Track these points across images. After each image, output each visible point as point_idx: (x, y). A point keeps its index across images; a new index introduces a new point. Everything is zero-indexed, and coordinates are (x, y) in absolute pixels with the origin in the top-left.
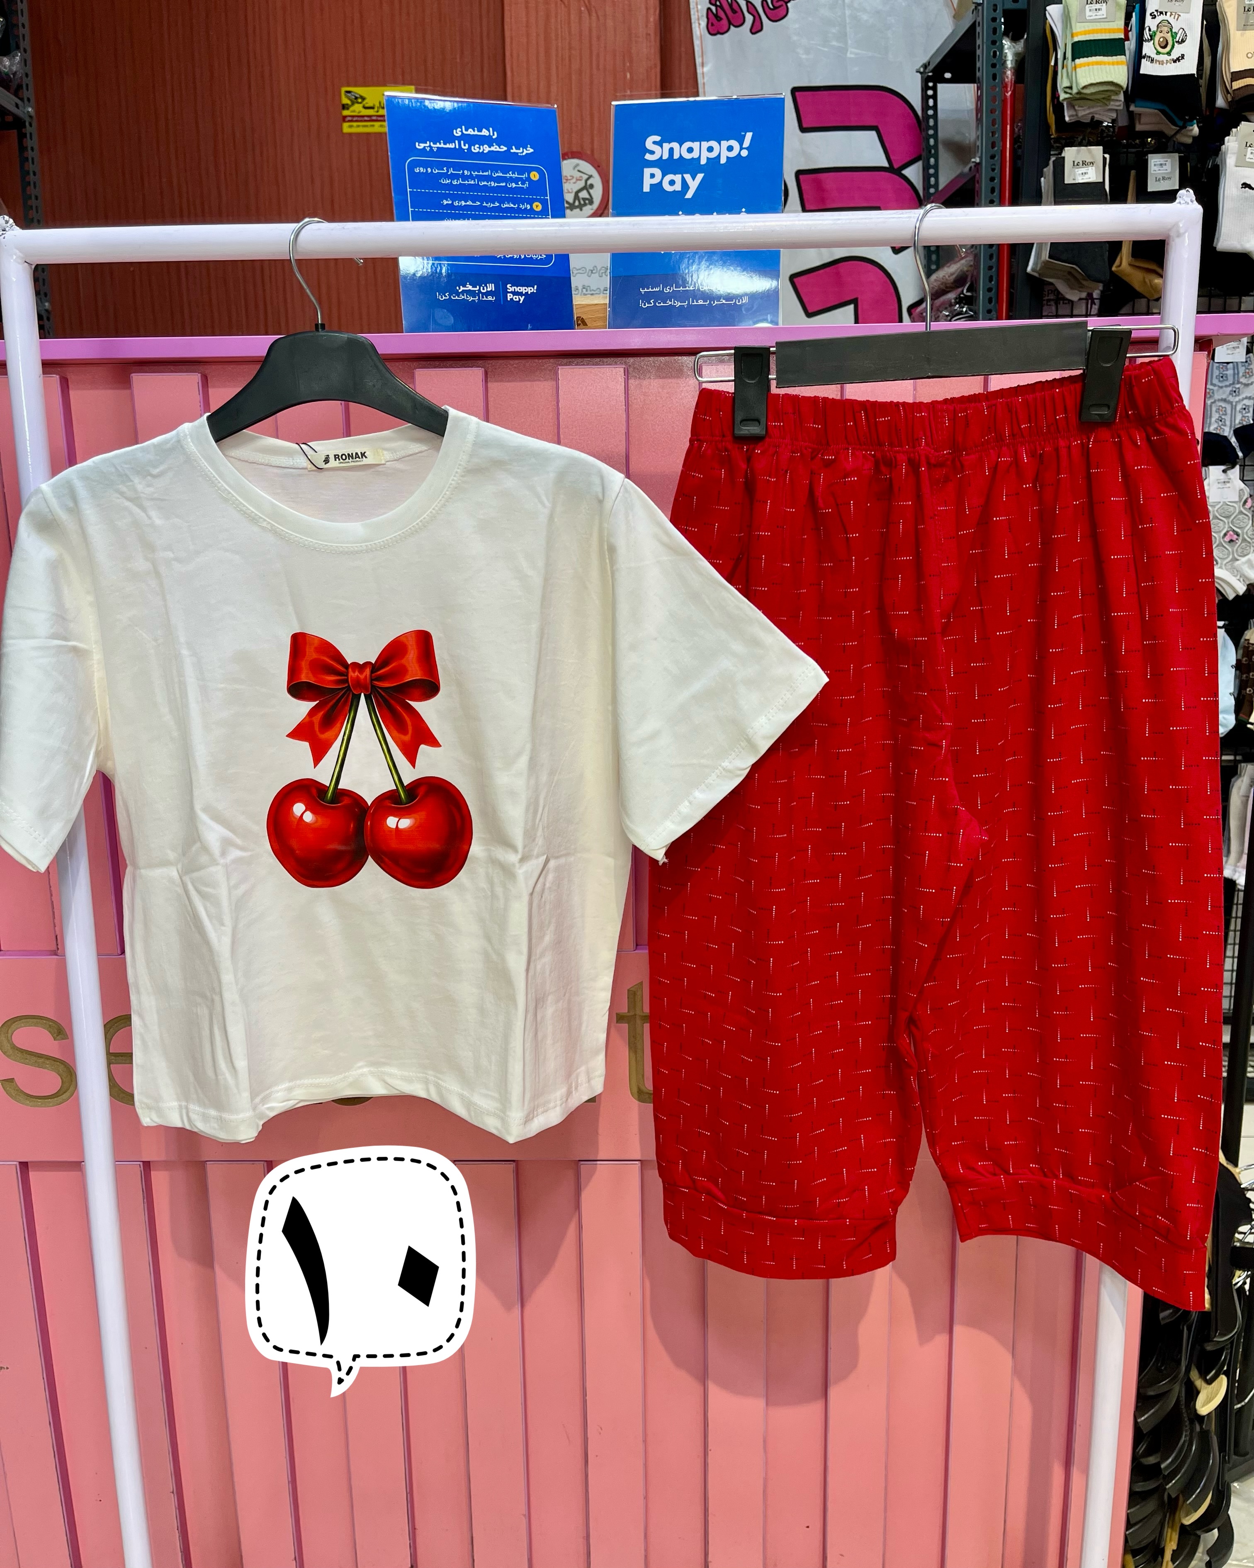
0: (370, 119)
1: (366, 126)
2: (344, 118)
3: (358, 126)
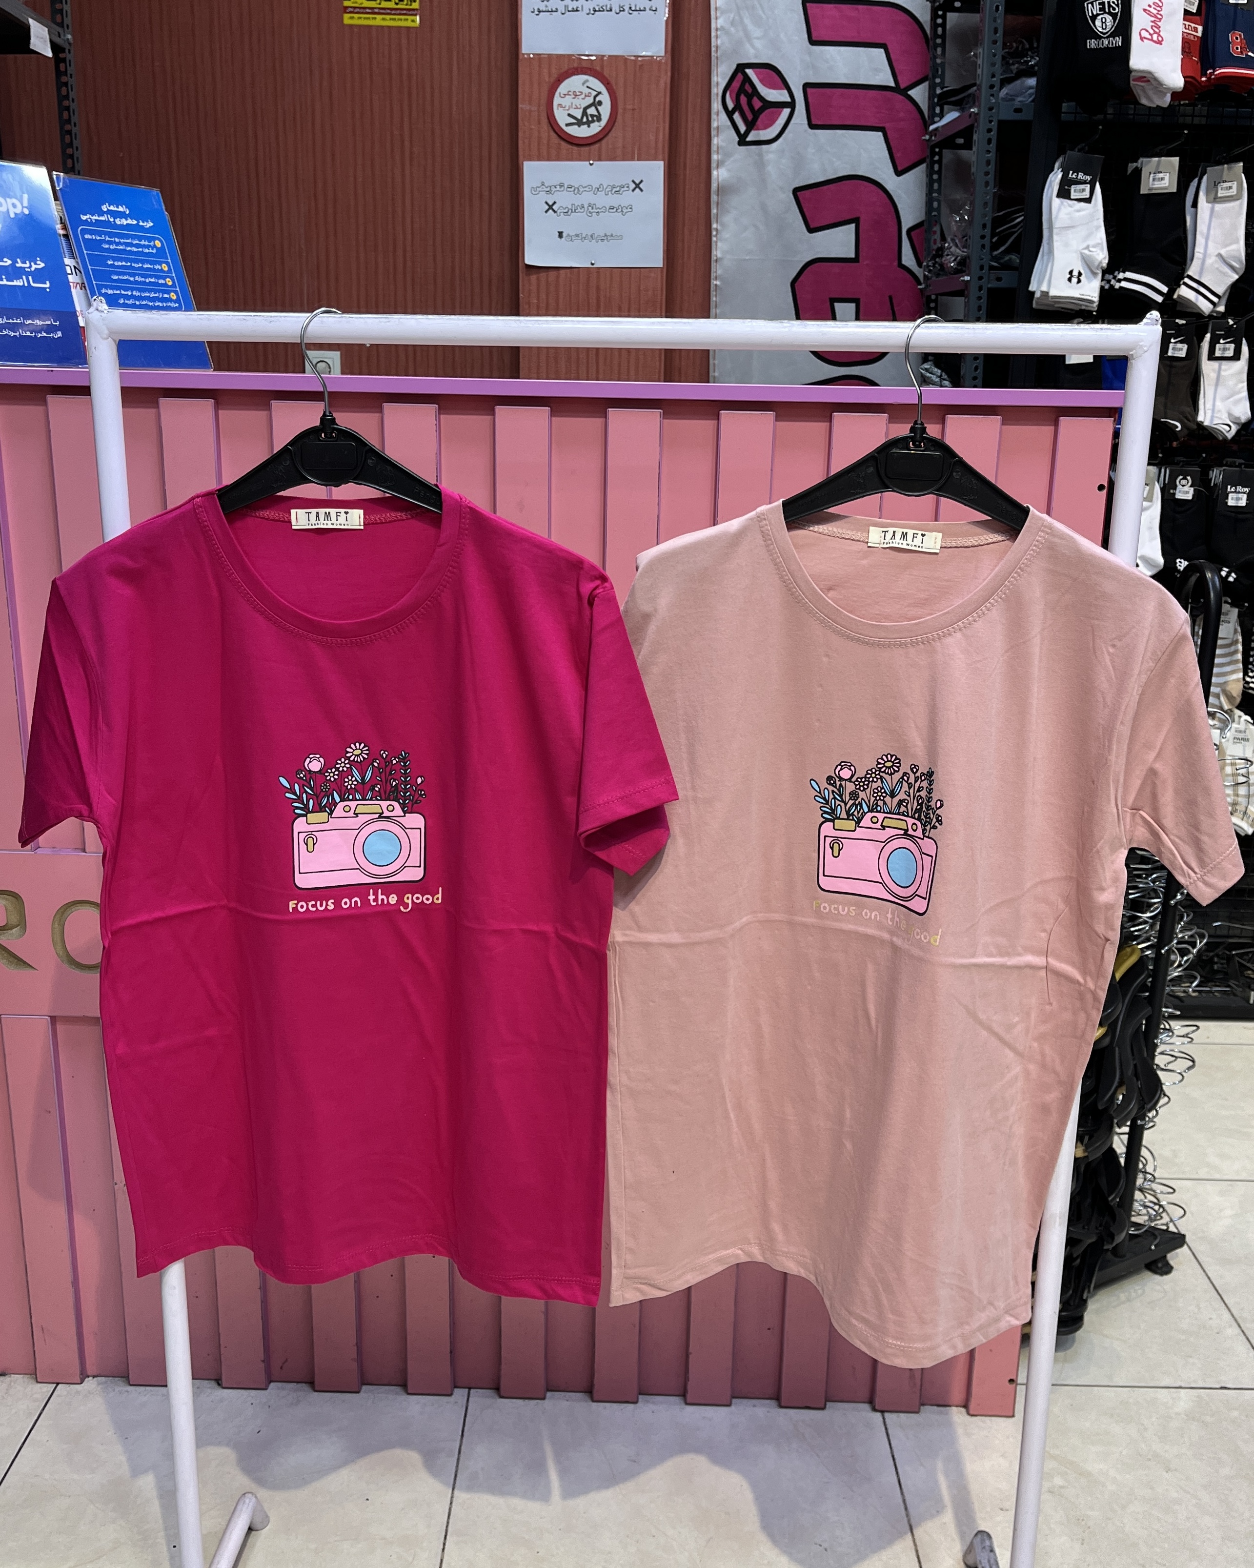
0: (373, 11)
1: (368, 18)
2: (345, 9)
3: (360, 18)
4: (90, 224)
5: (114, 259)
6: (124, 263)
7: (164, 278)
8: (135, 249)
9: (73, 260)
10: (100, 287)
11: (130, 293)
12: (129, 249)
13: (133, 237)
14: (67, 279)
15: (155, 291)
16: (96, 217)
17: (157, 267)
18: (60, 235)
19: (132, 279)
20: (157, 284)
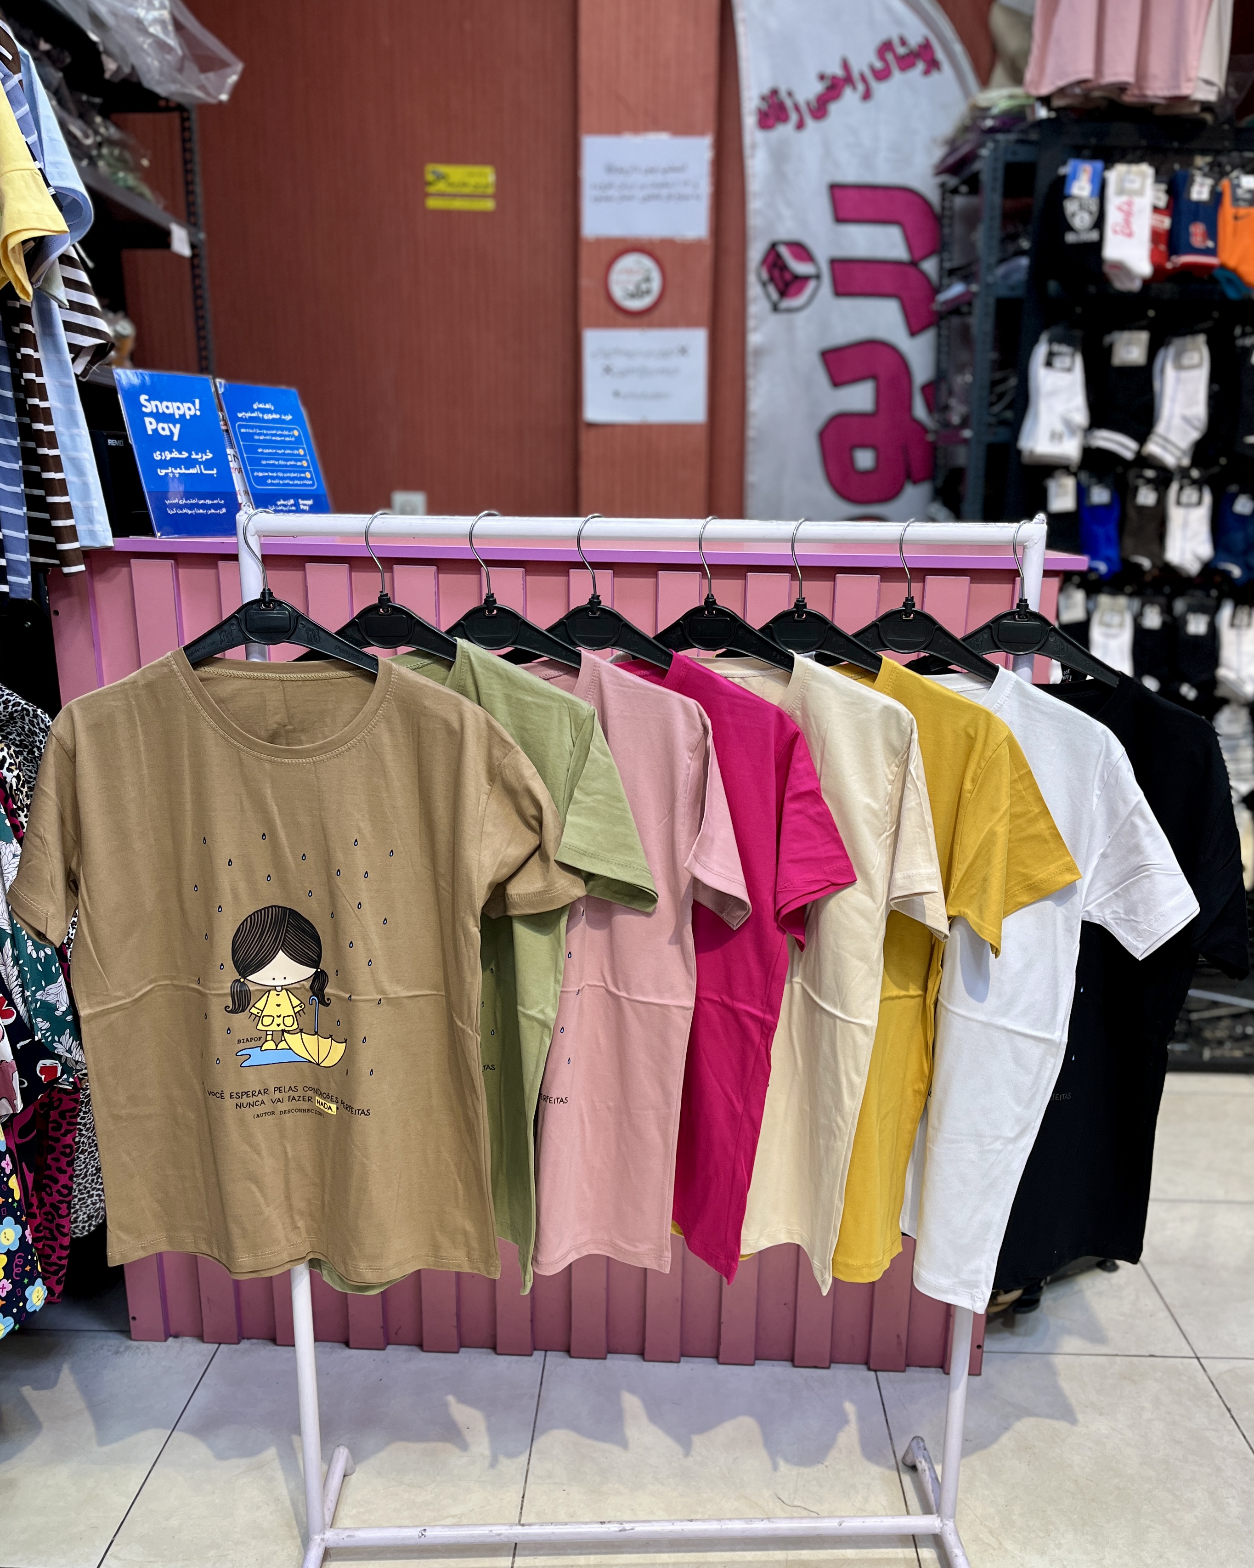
0: (454, 195)
1: (448, 203)
2: (428, 195)
4: (245, 420)
5: (264, 447)
6: (270, 451)
7: (301, 460)
8: (278, 439)
9: (232, 450)
10: (253, 471)
11: (275, 474)
12: (274, 438)
13: (277, 429)
14: (229, 466)
15: (294, 472)
16: (249, 415)
17: (296, 452)
18: (223, 430)
19: (276, 463)
20: (295, 466)
